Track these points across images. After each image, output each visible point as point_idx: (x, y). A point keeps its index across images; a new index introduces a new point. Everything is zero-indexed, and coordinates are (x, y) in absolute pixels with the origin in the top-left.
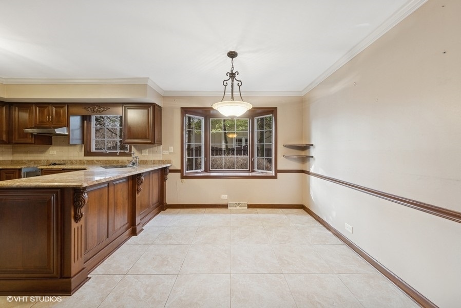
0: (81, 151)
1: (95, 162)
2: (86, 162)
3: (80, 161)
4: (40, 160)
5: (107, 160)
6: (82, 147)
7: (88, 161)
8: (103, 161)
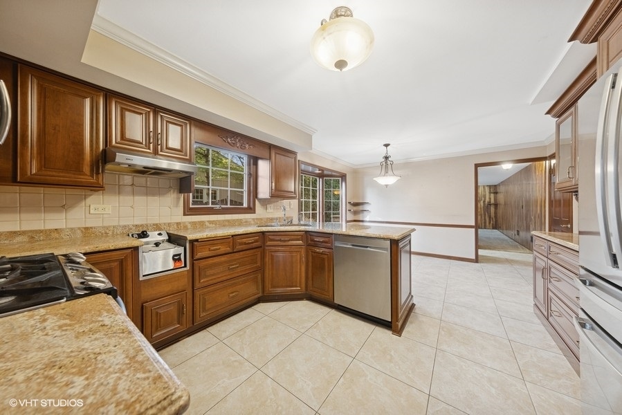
0: (177, 205)
1: (207, 224)
2: (189, 226)
3: (178, 224)
7: (194, 223)
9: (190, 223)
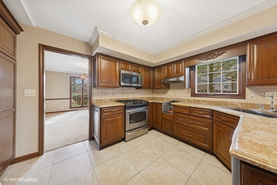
0: (188, 93)
1: (201, 101)
2: (192, 101)
3: (188, 100)
4: (164, 98)
5: (213, 101)
6: (189, 90)
7: (195, 100)
8: (208, 101)
9: (193, 100)
